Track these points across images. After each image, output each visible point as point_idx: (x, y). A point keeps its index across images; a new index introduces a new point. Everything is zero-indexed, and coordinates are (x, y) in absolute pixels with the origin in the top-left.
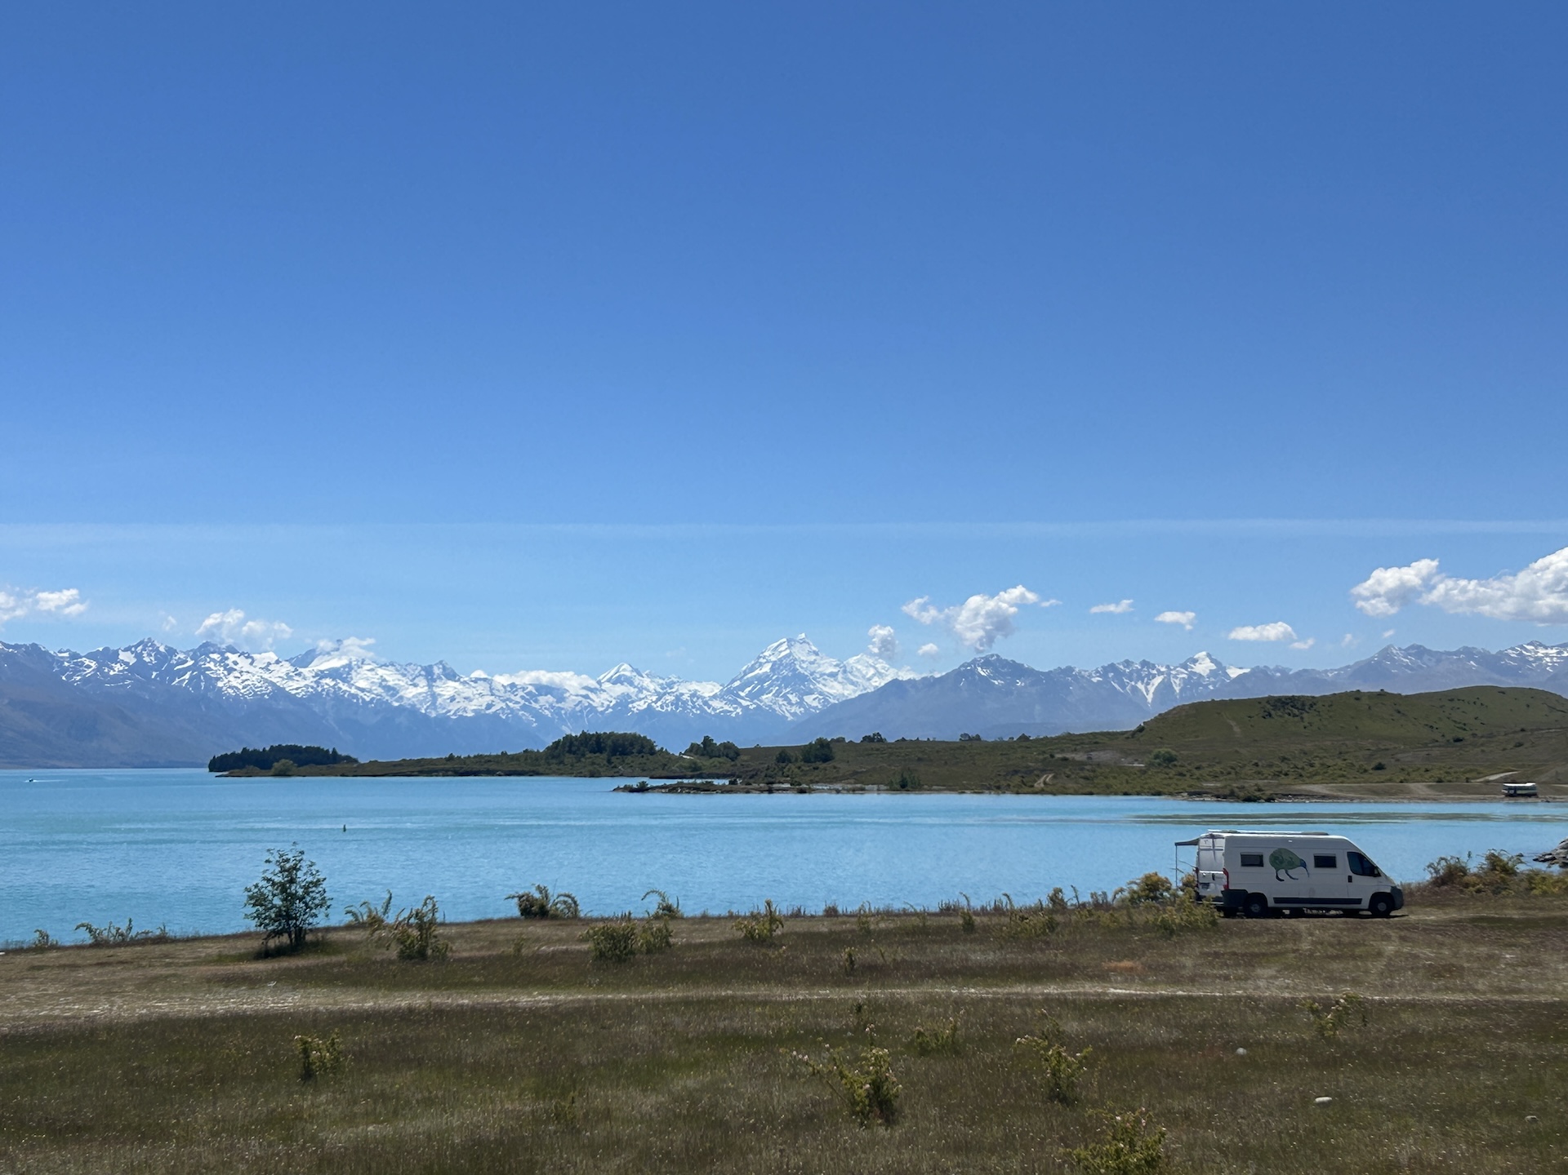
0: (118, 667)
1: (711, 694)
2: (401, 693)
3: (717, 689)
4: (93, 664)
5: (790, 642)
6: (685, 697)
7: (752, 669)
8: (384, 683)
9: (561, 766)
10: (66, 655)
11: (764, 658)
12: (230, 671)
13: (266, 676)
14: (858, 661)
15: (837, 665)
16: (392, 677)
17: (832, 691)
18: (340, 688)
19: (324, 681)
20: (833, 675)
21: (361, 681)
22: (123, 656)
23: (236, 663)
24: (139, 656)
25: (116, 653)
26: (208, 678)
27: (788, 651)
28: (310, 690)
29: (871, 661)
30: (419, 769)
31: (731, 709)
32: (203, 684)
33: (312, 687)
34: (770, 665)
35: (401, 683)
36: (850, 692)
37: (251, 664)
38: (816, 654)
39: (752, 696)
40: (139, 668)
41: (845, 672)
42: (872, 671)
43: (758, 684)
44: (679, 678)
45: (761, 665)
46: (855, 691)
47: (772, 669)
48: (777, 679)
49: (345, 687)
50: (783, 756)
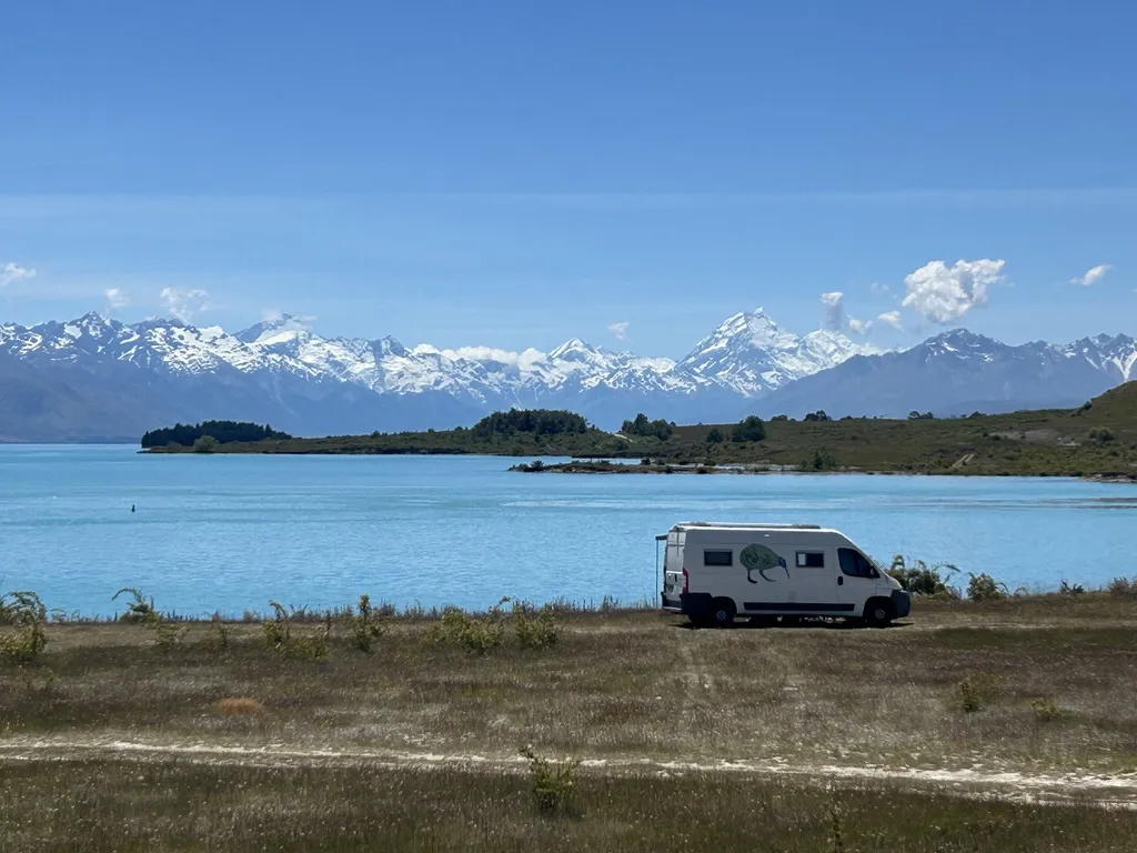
0: (64, 341)
1: (665, 371)
2: (349, 369)
3: (672, 366)
4: (39, 339)
5: (748, 317)
6: (639, 374)
7: (708, 345)
8: (331, 359)
9: (488, 444)
10: (12, 328)
11: (720, 333)
12: (176, 346)
13: (213, 350)
14: (818, 337)
15: (795, 341)
16: (339, 353)
17: (791, 368)
18: (286, 363)
19: (270, 356)
20: (792, 351)
21: (308, 357)
22: (68, 330)
23: (182, 338)
24: (85, 330)
25: (62, 327)
26: (154, 352)
27: (745, 326)
28: (257, 365)
29: (832, 337)
30: (342, 446)
31: (686, 386)
32: (149, 359)
33: (259, 363)
34: (726, 340)
35: (348, 358)
36: (809, 369)
37: (197, 339)
38: (775, 329)
39: (706, 373)
40: (84, 342)
41: (805, 347)
42: (832, 347)
43: (714, 360)
44: (632, 353)
45: (717, 340)
46: (814, 368)
47: (728, 344)
48: (734, 355)
49: (292, 363)
50: (715, 434)
